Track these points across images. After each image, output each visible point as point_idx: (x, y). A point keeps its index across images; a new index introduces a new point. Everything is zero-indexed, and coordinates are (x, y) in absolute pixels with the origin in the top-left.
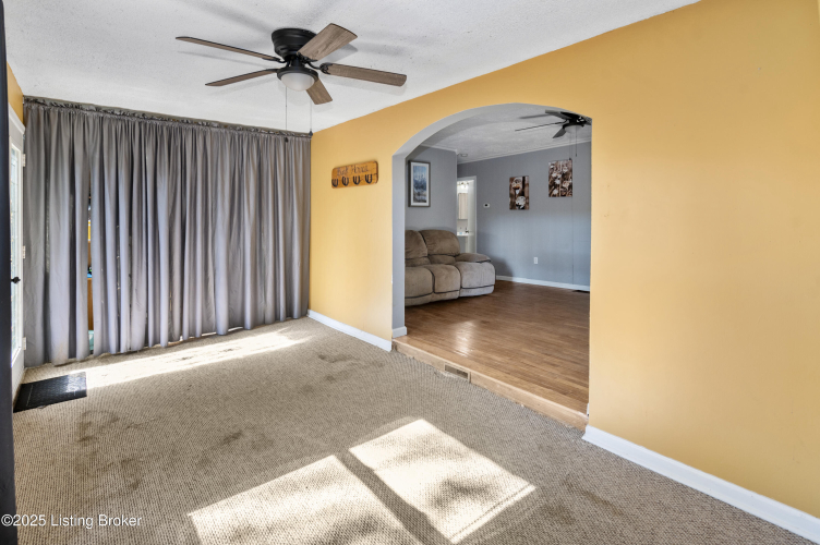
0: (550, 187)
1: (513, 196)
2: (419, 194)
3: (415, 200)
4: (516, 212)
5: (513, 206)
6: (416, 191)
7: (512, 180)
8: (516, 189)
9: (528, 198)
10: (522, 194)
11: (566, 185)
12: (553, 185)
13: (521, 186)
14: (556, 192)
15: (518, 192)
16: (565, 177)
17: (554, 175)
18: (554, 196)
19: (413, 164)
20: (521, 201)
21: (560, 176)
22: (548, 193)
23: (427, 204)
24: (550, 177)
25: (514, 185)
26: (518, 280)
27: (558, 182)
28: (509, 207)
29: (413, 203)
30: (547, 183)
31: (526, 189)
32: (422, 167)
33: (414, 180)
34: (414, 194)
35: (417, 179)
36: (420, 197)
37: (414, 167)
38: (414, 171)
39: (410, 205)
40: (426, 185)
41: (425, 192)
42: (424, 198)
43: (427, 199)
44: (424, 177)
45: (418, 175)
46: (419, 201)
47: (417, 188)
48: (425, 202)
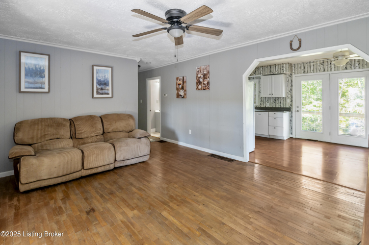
0: (197, 83)
1: (178, 89)
2: (102, 89)
3: (98, 93)
4: (180, 100)
5: (178, 96)
6: (99, 87)
7: (177, 79)
8: (179, 84)
9: (185, 91)
10: (183, 88)
11: (206, 82)
12: (199, 83)
13: (182, 83)
14: (200, 87)
15: (180, 86)
16: (205, 77)
17: (199, 76)
18: (199, 89)
19: (95, 68)
20: (182, 93)
21: (202, 76)
22: (196, 87)
23: (110, 96)
24: (197, 77)
25: (179, 82)
26: (181, 143)
27: (201, 80)
28: (176, 96)
29: (96, 96)
30: (196, 81)
31: (185, 84)
32: (105, 70)
33: (97, 79)
34: (97, 89)
35: (100, 78)
36: (103, 91)
37: (96, 70)
38: (97, 73)
39: (93, 97)
40: (108, 82)
41: (107, 88)
42: (106, 91)
43: (110, 92)
44: (106, 77)
45: (101, 75)
46: (102, 94)
47: (99, 85)
48: (108, 94)
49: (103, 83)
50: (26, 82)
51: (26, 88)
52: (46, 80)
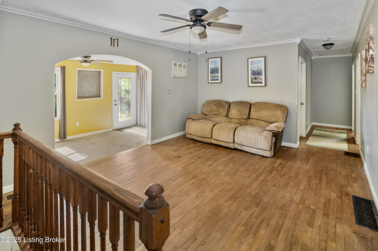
19: (250, 60)
23: (263, 84)
29: (250, 85)
32: (258, 60)
33: (252, 70)
34: (252, 79)
35: (253, 69)
36: (257, 81)
37: (251, 62)
38: (251, 64)
39: (248, 86)
40: (261, 72)
41: (261, 77)
42: (260, 81)
43: (263, 81)
44: (260, 67)
45: (255, 66)
46: (256, 83)
47: (253, 75)
48: (261, 83)
49: (257, 73)
50: (211, 77)
51: (211, 80)
52: (219, 74)
